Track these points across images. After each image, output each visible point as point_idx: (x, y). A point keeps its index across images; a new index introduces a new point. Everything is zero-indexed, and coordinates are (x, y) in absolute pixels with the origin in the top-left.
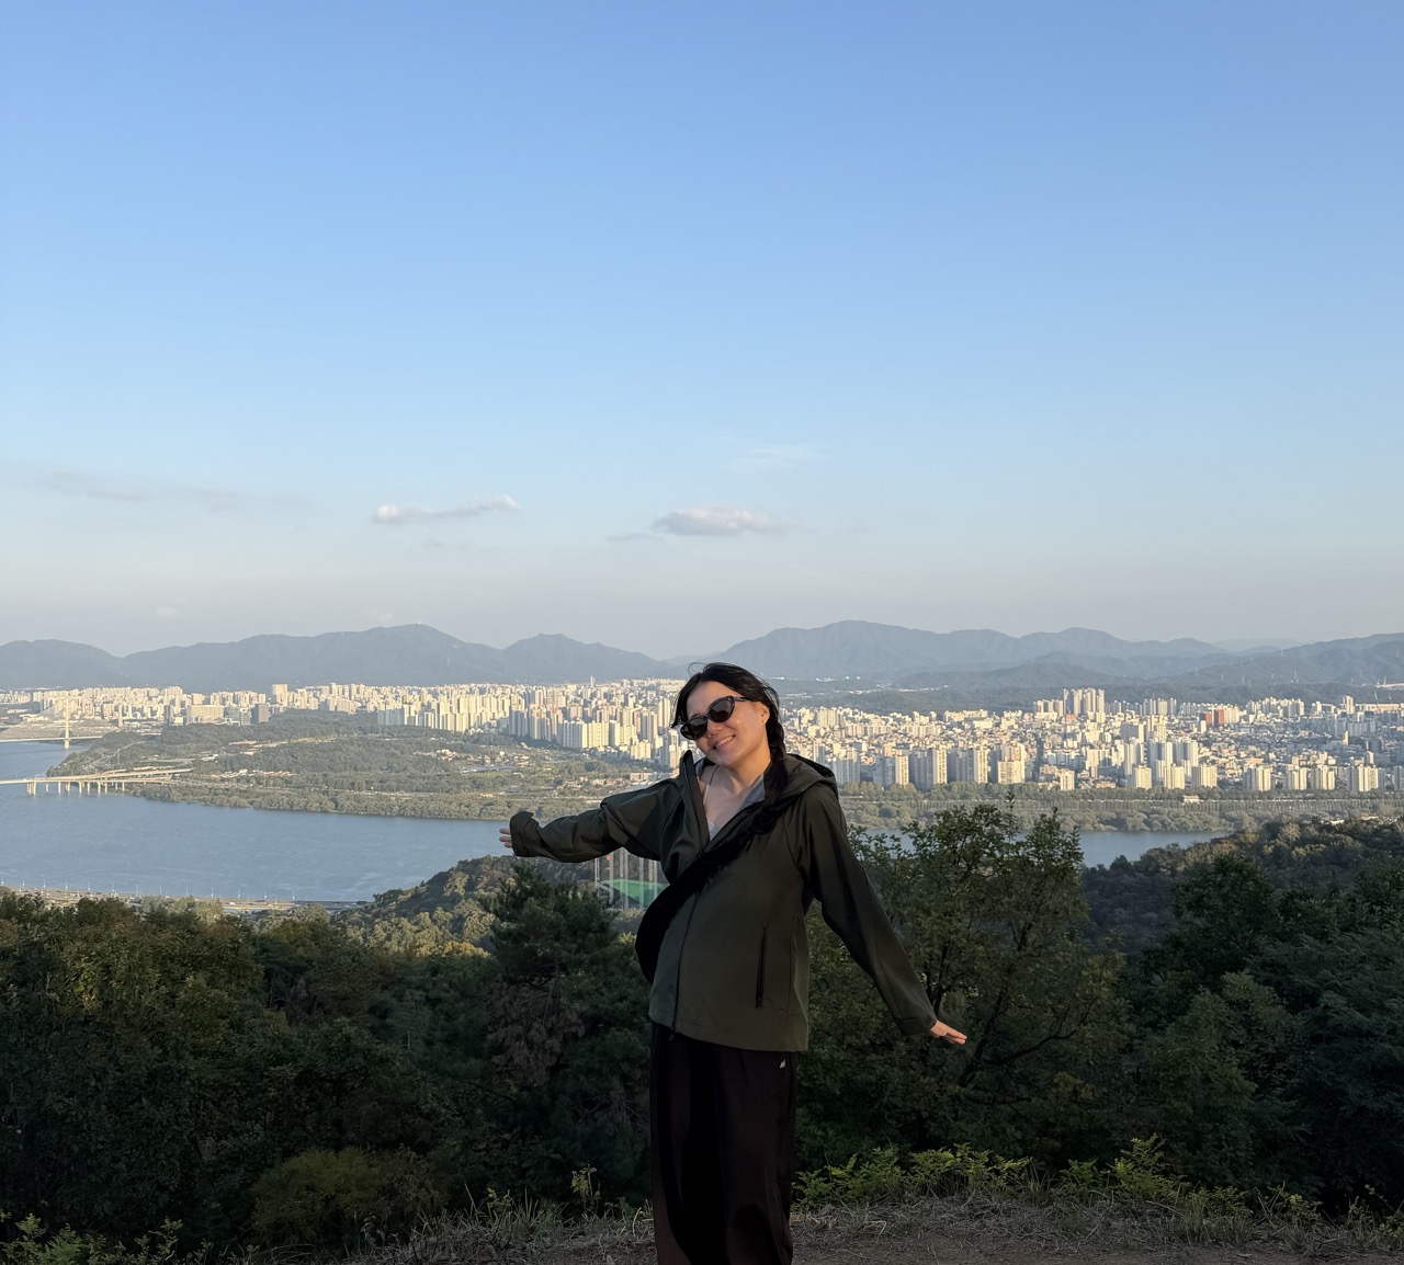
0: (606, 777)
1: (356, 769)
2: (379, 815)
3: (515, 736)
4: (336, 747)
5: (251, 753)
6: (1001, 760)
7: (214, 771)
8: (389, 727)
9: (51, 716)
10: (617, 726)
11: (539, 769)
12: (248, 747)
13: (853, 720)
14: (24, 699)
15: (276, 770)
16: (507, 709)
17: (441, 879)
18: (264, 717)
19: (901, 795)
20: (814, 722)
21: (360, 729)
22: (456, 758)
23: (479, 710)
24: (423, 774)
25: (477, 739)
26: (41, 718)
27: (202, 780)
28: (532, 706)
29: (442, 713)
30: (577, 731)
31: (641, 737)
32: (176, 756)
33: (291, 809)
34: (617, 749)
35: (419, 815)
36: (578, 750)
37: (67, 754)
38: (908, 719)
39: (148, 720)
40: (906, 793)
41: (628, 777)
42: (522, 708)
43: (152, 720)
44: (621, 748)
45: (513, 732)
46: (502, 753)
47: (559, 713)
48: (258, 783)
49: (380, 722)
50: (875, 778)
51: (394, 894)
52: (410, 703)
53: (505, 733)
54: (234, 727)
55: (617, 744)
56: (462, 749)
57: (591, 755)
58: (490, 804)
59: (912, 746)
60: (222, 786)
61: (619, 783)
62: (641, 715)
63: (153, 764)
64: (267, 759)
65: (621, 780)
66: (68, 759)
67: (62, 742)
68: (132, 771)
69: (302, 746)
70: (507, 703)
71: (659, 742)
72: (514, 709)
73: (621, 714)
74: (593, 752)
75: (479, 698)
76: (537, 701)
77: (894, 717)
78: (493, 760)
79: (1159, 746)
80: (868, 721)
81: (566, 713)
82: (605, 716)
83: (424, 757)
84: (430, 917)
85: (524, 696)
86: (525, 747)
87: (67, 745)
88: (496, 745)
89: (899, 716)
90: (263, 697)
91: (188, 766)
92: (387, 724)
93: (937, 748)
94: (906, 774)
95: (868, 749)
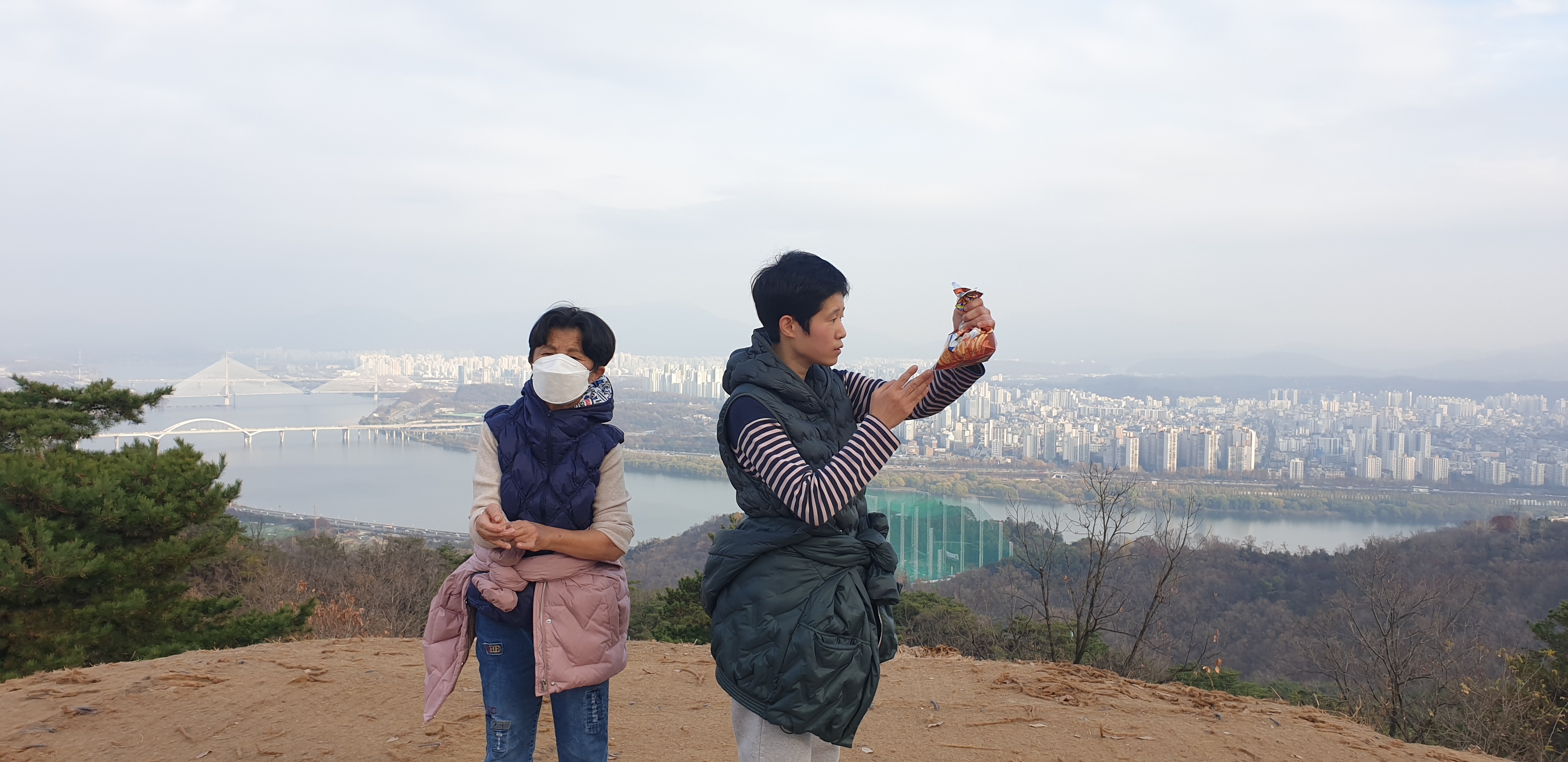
2: (643, 471)
6: (1232, 445)
9: (363, 371)
13: (1086, 402)
14: (340, 357)
20: (1045, 402)
21: (627, 393)
24: (682, 436)
29: (699, 381)
38: (1141, 402)
39: (445, 378)
40: (1135, 475)
43: (448, 378)
50: (1105, 458)
52: (672, 372)
59: (1144, 428)
66: (377, 410)
67: (373, 395)
68: (431, 423)
77: (1127, 400)
79: (1392, 436)
80: (1100, 403)
83: (682, 421)
87: (377, 398)
89: (1132, 399)
93: (1169, 431)
94: (1136, 455)
95: (1099, 430)
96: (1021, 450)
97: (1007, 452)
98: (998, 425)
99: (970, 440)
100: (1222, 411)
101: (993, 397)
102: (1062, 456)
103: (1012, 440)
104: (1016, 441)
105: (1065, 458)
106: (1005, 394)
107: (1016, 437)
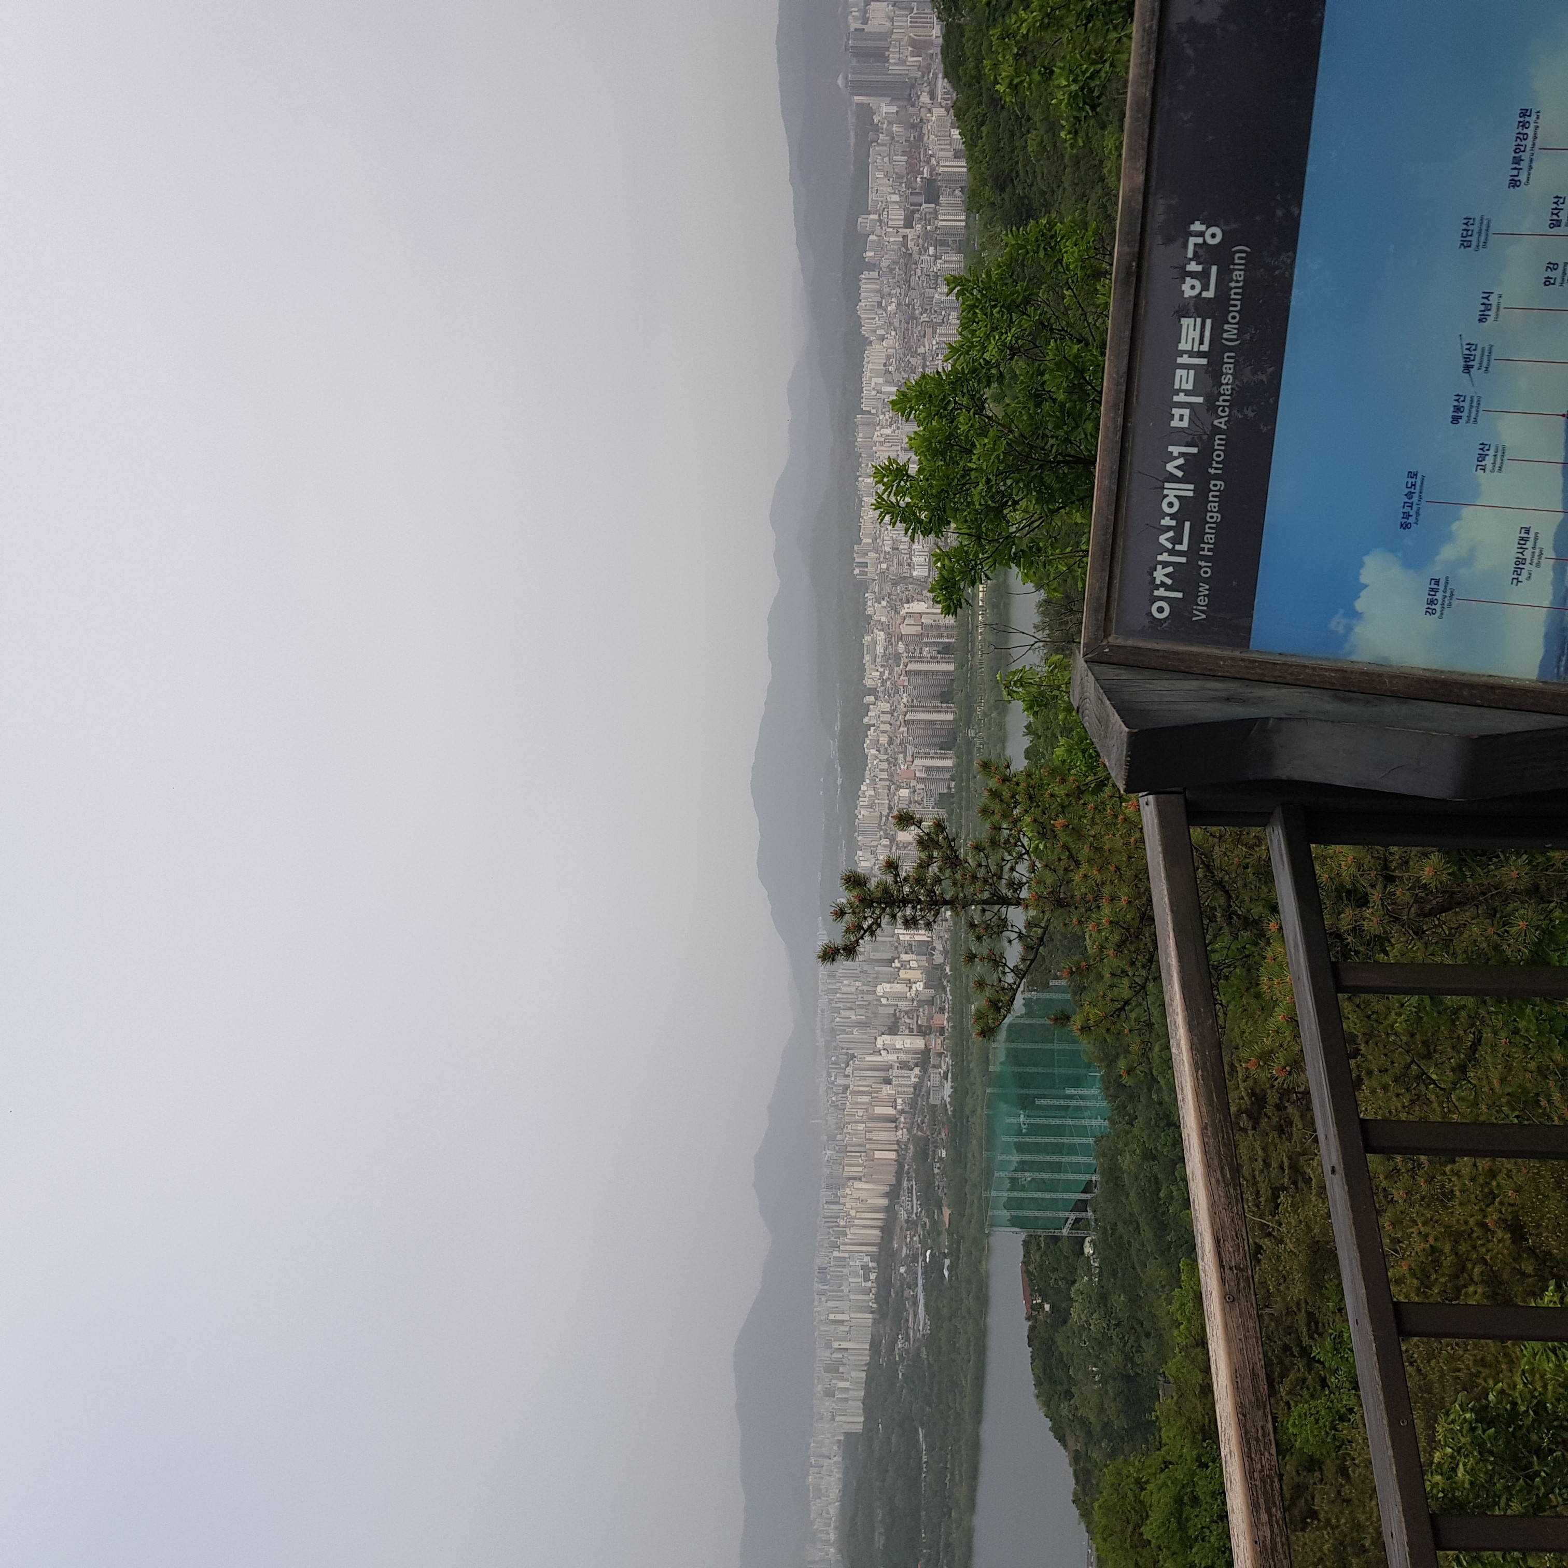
34: (900, 1113)
44: (900, 1108)
89: (867, 741)
100: (881, 636)
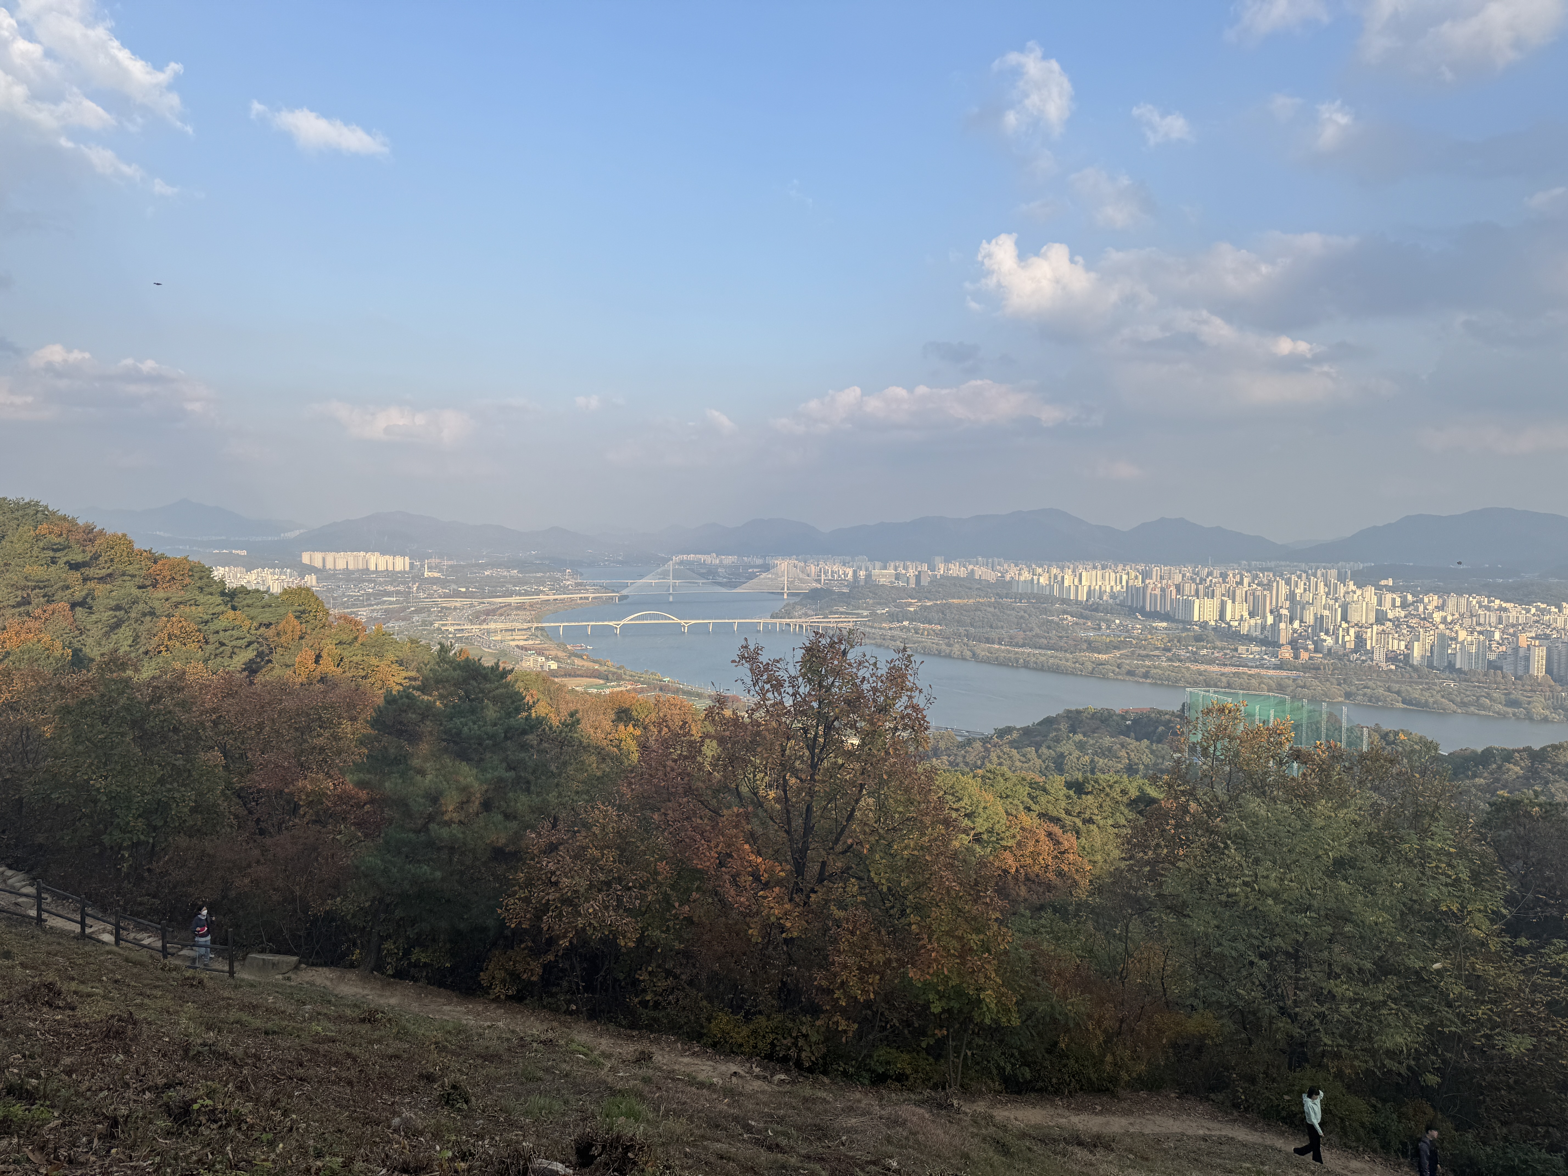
0: (1214, 648)
1: (991, 627)
2: (1008, 665)
3: (1130, 607)
4: (977, 608)
5: (912, 609)
7: (885, 621)
8: (1021, 594)
9: (777, 574)
10: (1229, 603)
11: (1149, 637)
12: (910, 604)
13: (1488, 608)
14: (759, 561)
15: (930, 623)
16: (1124, 583)
17: (1049, 722)
18: (925, 581)
19: (1536, 686)
20: (1441, 608)
21: (998, 594)
22: (1077, 624)
23: (1099, 583)
24: (1046, 634)
25: (1095, 608)
26: (770, 576)
27: (875, 628)
28: (1147, 581)
29: (1066, 584)
30: (1189, 605)
31: (1252, 615)
32: (858, 608)
33: (939, 654)
34: (1228, 623)
35: (1041, 668)
36: (1190, 622)
37: (785, 603)
38: (1554, 609)
39: (841, 580)
40: (1539, 684)
41: (1236, 650)
42: (1139, 583)
43: (845, 580)
44: (1232, 623)
45: (1129, 604)
46: (1117, 621)
47: (1173, 588)
48: (916, 633)
49: (1014, 590)
50: (1505, 667)
51: (1009, 730)
52: (1040, 575)
53: (1122, 604)
54: (904, 589)
55: (1228, 618)
56: (1081, 616)
57: (1201, 627)
58: (1102, 664)
59: (1554, 636)
60: (889, 633)
61: (1226, 654)
62: (1254, 593)
63: (842, 613)
64: (923, 616)
65: (1228, 651)
66: (785, 606)
67: (783, 594)
68: (828, 618)
69: (950, 606)
70: (1125, 577)
71: (1270, 620)
72: (1131, 583)
73: (1234, 592)
74: (1204, 625)
75: (1099, 573)
76: (1154, 577)
77: (1538, 608)
78: (1108, 627)
80: (1505, 610)
81: (1178, 588)
82: (1218, 592)
83: (1048, 621)
84: (1037, 751)
85: (1142, 574)
86: (1140, 617)
87: (785, 596)
88: (1112, 613)
89: (1543, 606)
90: (925, 567)
91: (867, 616)
92: (1020, 591)
94: (1542, 665)
95: (1502, 638)
96: (1407, 656)
97: (1392, 657)
98: (1383, 630)
99: (1351, 645)
101: (1380, 603)
102: (1455, 664)
103: (1398, 645)
104: (1403, 647)
105: (1458, 666)
106: (1394, 600)
107: (1403, 644)
